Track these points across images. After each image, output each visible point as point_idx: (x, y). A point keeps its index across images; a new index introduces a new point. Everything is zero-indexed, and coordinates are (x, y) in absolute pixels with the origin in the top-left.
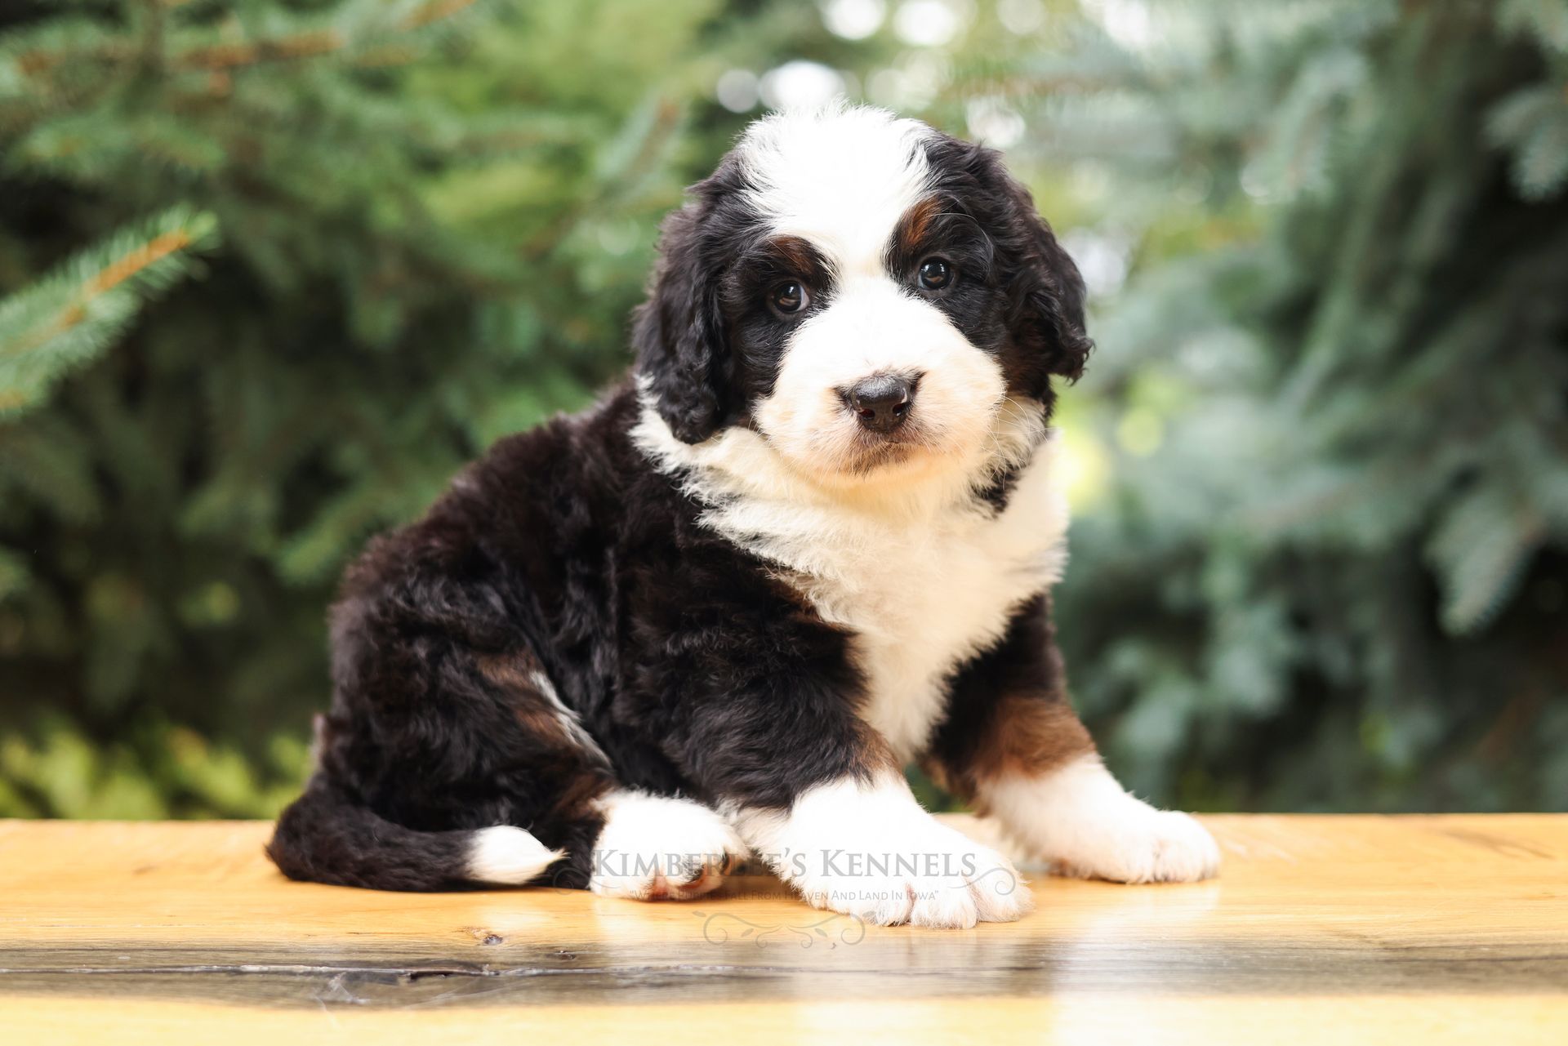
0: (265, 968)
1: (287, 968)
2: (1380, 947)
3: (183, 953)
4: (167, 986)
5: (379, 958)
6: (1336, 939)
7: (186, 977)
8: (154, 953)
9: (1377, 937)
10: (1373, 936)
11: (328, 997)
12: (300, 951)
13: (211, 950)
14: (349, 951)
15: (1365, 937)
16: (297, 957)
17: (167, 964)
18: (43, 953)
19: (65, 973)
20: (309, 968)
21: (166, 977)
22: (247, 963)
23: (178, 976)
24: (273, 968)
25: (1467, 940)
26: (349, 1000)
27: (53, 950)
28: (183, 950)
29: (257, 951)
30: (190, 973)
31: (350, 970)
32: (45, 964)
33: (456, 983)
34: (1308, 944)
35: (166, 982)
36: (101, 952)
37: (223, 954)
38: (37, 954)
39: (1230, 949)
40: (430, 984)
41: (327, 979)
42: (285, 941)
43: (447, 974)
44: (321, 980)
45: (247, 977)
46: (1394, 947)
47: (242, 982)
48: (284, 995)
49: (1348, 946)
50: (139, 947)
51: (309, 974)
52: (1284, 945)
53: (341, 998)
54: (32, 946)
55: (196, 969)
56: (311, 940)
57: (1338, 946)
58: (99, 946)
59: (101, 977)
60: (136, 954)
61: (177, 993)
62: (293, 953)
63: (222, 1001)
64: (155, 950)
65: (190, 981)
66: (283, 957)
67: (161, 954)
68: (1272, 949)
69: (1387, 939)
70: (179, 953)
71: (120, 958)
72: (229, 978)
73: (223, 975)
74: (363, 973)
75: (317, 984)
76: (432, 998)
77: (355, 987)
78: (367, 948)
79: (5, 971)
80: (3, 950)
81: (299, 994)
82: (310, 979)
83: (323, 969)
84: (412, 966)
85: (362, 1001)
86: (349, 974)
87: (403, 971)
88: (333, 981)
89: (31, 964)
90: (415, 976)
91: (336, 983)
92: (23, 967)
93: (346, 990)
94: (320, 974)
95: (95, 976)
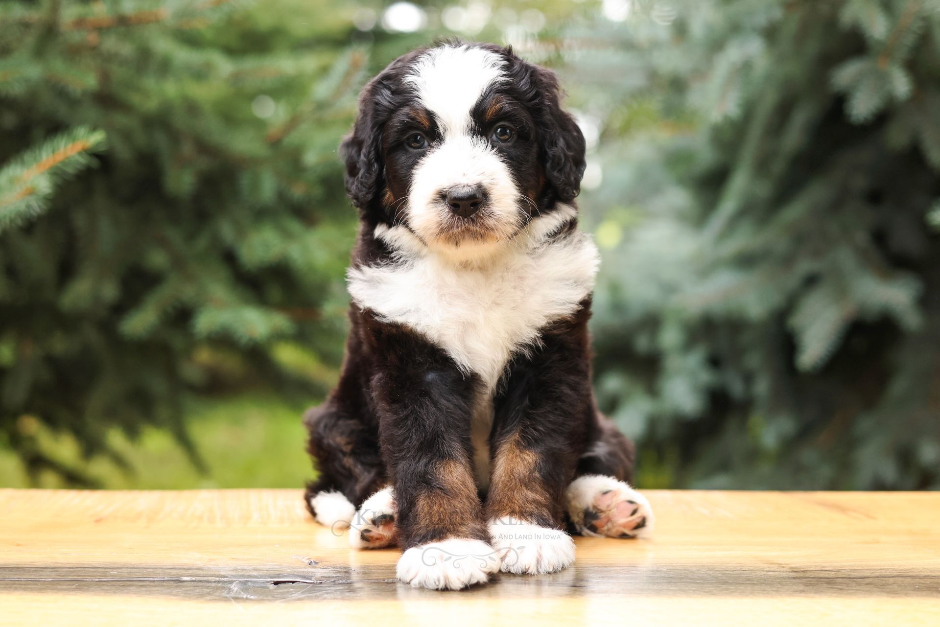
0: (194, 579)
1: (205, 578)
2: (789, 570)
3: (146, 570)
4: (143, 589)
5: (253, 573)
6: (766, 565)
7: (152, 584)
8: (129, 570)
9: (787, 564)
10: (785, 564)
11: (232, 595)
12: (210, 569)
13: (160, 568)
14: (236, 569)
15: (781, 564)
16: (209, 573)
17: (139, 576)
18: (67, 570)
19: (84, 581)
21: (141, 584)
22: (182, 576)
23: (147, 583)
24: (198, 578)
26: (245, 597)
27: (72, 568)
28: (145, 568)
29: (186, 569)
30: (154, 581)
31: (240, 580)
32: (71, 576)
33: (300, 587)
34: (752, 568)
35: (141, 586)
36: (100, 569)
37: (167, 570)
38: (64, 570)
39: (711, 570)
40: (286, 588)
41: (229, 585)
42: (200, 564)
43: (293, 582)
44: (226, 585)
45: (185, 584)
46: (796, 570)
47: (183, 586)
48: (209, 594)
49: (773, 569)
50: (120, 566)
51: (219, 582)
52: (739, 568)
53: (240, 596)
55: (156, 579)
56: (213, 563)
57: (766, 570)
58: (97, 566)
59: (105, 583)
60: (120, 570)
61: (150, 592)
62: (206, 570)
63: (176, 597)
64: (129, 568)
65: (155, 586)
66: (200, 572)
67: (134, 570)
69: (793, 566)
70: (143, 570)
71: (111, 573)
72: (175, 585)
73: (172, 582)
74: (248, 581)
75: (224, 588)
76: (290, 596)
77: (246, 589)
78: (245, 567)
79: (50, 580)
80: (44, 568)
81: (217, 594)
82: (220, 585)
83: (225, 579)
84: (273, 578)
85: (252, 597)
86: (240, 581)
87: (269, 580)
88: (232, 586)
89: (64, 576)
90: (276, 583)
91: (235, 587)
92: (59, 578)
93: (242, 591)
94: (224, 582)
95: (102, 583)
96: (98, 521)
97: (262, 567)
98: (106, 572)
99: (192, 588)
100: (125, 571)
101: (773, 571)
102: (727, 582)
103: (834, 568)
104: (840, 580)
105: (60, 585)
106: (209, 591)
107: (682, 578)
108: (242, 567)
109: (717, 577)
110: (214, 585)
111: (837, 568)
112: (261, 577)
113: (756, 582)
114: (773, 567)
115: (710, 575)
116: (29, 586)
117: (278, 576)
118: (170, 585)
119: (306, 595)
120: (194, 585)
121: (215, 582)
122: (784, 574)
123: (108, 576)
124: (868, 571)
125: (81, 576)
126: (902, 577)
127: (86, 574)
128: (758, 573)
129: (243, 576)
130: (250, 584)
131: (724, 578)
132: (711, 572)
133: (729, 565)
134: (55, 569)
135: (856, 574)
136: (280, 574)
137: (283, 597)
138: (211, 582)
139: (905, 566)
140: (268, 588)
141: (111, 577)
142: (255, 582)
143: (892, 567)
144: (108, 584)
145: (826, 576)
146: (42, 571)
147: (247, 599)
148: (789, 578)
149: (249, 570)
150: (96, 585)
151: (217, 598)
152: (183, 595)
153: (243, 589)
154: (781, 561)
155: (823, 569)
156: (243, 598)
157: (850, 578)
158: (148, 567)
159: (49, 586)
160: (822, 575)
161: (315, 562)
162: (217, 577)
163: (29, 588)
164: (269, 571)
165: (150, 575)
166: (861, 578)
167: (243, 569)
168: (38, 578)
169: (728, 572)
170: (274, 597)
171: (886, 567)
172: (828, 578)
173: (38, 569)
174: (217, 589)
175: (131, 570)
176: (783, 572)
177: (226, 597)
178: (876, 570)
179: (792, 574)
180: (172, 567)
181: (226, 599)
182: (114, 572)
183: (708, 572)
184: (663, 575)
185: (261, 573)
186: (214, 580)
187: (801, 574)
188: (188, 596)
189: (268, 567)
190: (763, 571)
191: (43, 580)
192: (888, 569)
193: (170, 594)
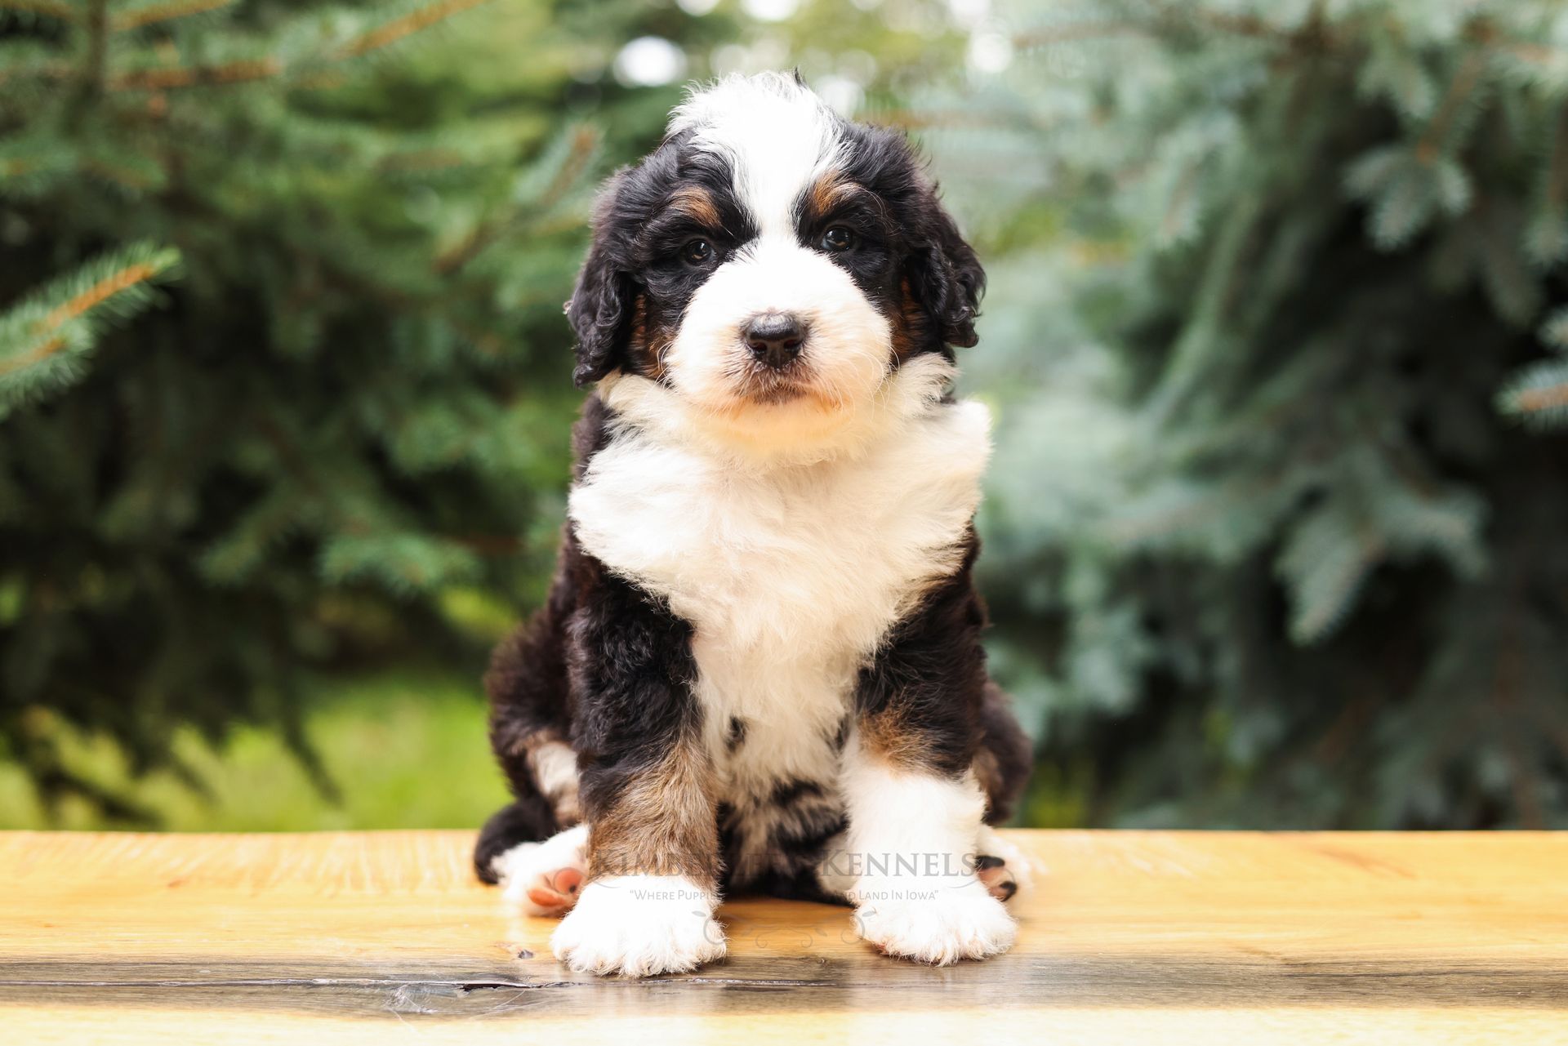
0: (335, 981)
1: (354, 981)
2: (1282, 963)
3: (257, 967)
4: (254, 998)
5: (431, 971)
6: (1245, 956)
7: (267, 990)
8: (230, 967)
9: (1280, 953)
10: (1278, 953)
11: (399, 1008)
12: (360, 966)
13: (280, 964)
14: (402, 966)
16: (359, 971)
17: (246, 978)
18: (131, 966)
19: (158, 986)
20: (373, 981)
21: (249, 990)
22: (316, 976)
23: (260, 989)
24: (341, 980)
25: (1354, 957)
26: (418, 1011)
27: (138, 964)
28: (254, 964)
29: (323, 964)
30: (271, 985)
31: (410, 982)
32: (136, 977)
33: (507, 994)
34: (1223, 960)
35: (251, 993)
36: (182, 966)
37: (290, 967)
38: (126, 968)
39: (1158, 963)
40: (484, 995)
41: (392, 992)
42: (343, 956)
43: (495, 986)
44: (387, 992)
45: (322, 989)
46: (1293, 962)
47: (319, 994)
48: (361, 1006)
49: (1255, 962)
50: (214, 961)
51: (375, 986)
52: (1202, 960)
53: (411, 1009)
54: (116, 960)
55: (273, 982)
56: (364, 955)
57: (1247, 962)
58: (178, 960)
59: (191, 989)
60: (215, 968)
61: (265, 1005)
62: (354, 967)
63: (308, 1012)
64: (229, 964)
65: (273, 994)
66: (345, 969)
67: (237, 968)
68: (1192, 965)
69: (1289, 955)
70: (252, 967)
71: (201, 971)
72: (305, 991)
73: (300, 987)
74: (423, 985)
75: (385, 996)
76: (491, 1009)
77: (420, 998)
78: (417, 962)
79: (103, 984)
80: (92, 964)
81: (373, 1006)
82: (377, 991)
83: (385, 982)
84: (463, 979)
85: (430, 1011)
86: (410, 985)
87: (455, 983)
88: (397, 993)
89: (124, 977)
90: (468, 988)
91: (402, 995)
92: (118, 980)
93: (414, 1001)
94: (384, 987)
95: (186, 989)
96: (174, 884)
97: (444, 961)
98: (193, 971)
99: (333, 997)
100: (222, 968)
101: (1256, 965)
102: (1184, 983)
103: (1353, 960)
104: (1361, 979)
105: (119, 992)
106: (360, 1001)
107: (1113, 977)
108: (412, 961)
109: (1168, 976)
110: (367, 991)
111: (1356, 960)
112: (443, 978)
113: (1230, 983)
114: (1257, 959)
115: (1157, 971)
116: (69, 995)
117: (471, 975)
118: (296, 991)
119: (517, 1007)
120: (335, 991)
121: (369, 986)
122: (1274, 970)
123: (196, 978)
124: (1406, 965)
125: (153, 977)
126: (1459, 973)
127: (161, 974)
128: (1233, 967)
129: (414, 976)
130: (425, 989)
131: (1180, 976)
132: (1159, 967)
133: (1187, 955)
134: (109, 965)
135: (1388, 969)
136: (472, 973)
137: (479, 1011)
138: (363, 987)
139: (1464, 955)
140: (456, 996)
141: (202, 979)
142: (433, 987)
143: (1444, 958)
144: (198, 990)
145: (1340, 972)
146: (89, 969)
147: (422, 1014)
148: (1282, 976)
149: (424, 966)
150: (178, 992)
151: (374, 1013)
152: (319, 1008)
153: (415, 997)
154: (1269, 948)
155: (1335, 960)
156: (415, 1013)
157: (1378, 976)
158: (260, 962)
159: (101, 993)
160: (1334, 971)
161: (528, 953)
162: (372, 978)
163: (70, 998)
164: (455, 967)
165: (264, 976)
166: (1395, 975)
167: (413, 966)
168: (83, 980)
169: (1185, 967)
170: (465, 1011)
171: (1434, 958)
172: (1343, 976)
173: (82, 966)
174: (373, 998)
175: (233, 966)
176: (1272, 965)
177: (389, 1012)
178: (1418, 962)
179: (1285, 969)
180: (298, 962)
181: (388, 1015)
182: (206, 971)
183: (1154, 966)
184: (1084, 972)
185: (443, 971)
186: (367, 984)
187: (1300, 970)
188: (326, 1009)
189: (450, 961)
190: (1241, 964)
191: (92, 983)
192: (1437, 961)
193: (298, 1006)
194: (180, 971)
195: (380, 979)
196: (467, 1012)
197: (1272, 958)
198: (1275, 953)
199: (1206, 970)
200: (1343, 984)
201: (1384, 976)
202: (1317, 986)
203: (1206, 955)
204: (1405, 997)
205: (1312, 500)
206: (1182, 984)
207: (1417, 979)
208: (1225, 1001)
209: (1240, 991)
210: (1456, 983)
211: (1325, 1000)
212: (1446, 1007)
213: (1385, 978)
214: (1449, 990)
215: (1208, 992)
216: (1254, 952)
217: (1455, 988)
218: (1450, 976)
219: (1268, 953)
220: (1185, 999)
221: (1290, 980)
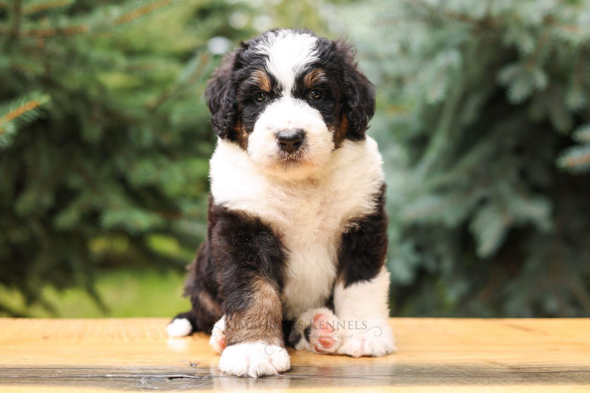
0: (114, 375)
1: (122, 376)
2: (509, 368)
3: (81, 370)
4: (80, 382)
5: (154, 372)
6: (493, 365)
7: (86, 379)
11: (142, 386)
12: (124, 369)
13: (91, 369)
14: (142, 369)
16: (124, 372)
17: (77, 374)
18: (28, 370)
19: (40, 377)
20: (130, 376)
22: (106, 373)
23: (83, 378)
24: (117, 375)
26: (151, 388)
27: (31, 368)
28: (80, 369)
29: (108, 369)
30: (87, 377)
32: (31, 374)
33: (187, 381)
34: (483, 367)
35: (79, 380)
36: (50, 369)
37: (95, 370)
38: (26, 370)
40: (178, 381)
41: (139, 380)
42: (117, 365)
43: (182, 378)
45: (109, 379)
46: (513, 368)
47: (108, 381)
48: (126, 386)
49: (498, 367)
50: (63, 367)
51: (131, 377)
52: (475, 367)
53: (147, 386)
54: (22, 367)
55: (89, 376)
56: (126, 365)
57: (494, 367)
58: (48, 367)
59: (54, 379)
60: (63, 370)
61: (86, 385)
62: (122, 370)
63: (104, 388)
64: (70, 368)
65: (89, 380)
66: (118, 371)
67: (73, 370)
68: (472, 368)
70: (79, 370)
71: (58, 372)
72: (102, 379)
73: (100, 378)
74: (151, 377)
75: (136, 381)
76: (181, 387)
77: (151, 382)
78: (148, 368)
79: (16, 376)
80: (12, 369)
81: (131, 385)
82: (132, 379)
83: (135, 376)
84: (168, 375)
85: (155, 388)
86: (146, 377)
87: (165, 376)
88: (141, 380)
89: (26, 374)
90: (171, 378)
91: (143, 381)
92: (23, 375)
93: (148, 384)
94: (135, 378)
95: (52, 378)
96: (45, 338)
97: (159, 368)
98: (54, 371)
99: (114, 382)
100: (67, 370)
101: (498, 369)
102: (470, 376)
103: (537, 366)
104: (543, 374)
105: (23, 380)
106: (125, 383)
107: (440, 374)
108: (146, 368)
109: (463, 373)
110: (128, 379)
111: (539, 366)
112: (160, 374)
113: (489, 376)
114: (498, 366)
115: (458, 371)
116: (2, 381)
117: (172, 373)
118: (98, 379)
119: (192, 386)
120: (115, 380)
121: (129, 378)
122: (506, 371)
123: (56, 374)
124: (560, 368)
125: (38, 374)
126: (582, 371)
127: (41, 373)
128: (489, 369)
129: (147, 374)
130: (152, 379)
131: (468, 373)
132: (458, 369)
134: (19, 369)
135: (553, 370)
136: (172, 372)
137: (176, 388)
138: (126, 378)
139: (582, 364)
140: (166, 381)
141: (58, 375)
142: (156, 378)
143: (574, 365)
144: (56, 379)
145: (533, 371)
146: (10, 371)
147: (152, 389)
148: (510, 373)
149: (151, 369)
150: (48, 380)
151: (132, 388)
152: (108, 386)
153: (149, 382)
155: (530, 367)
156: (149, 388)
157: (550, 373)
158: (82, 368)
159: (16, 380)
160: (531, 371)
161: (194, 364)
162: (130, 374)
164: (164, 370)
165: (84, 373)
166: (556, 372)
167: (147, 369)
168: (8, 375)
169: (469, 369)
170: (170, 388)
171: (570, 366)
172: (535, 373)
173: (8, 369)
174: (131, 382)
175: (71, 370)
176: (505, 369)
177: (138, 388)
178: (564, 367)
179: (511, 370)
180: (99, 368)
181: (138, 389)
182: (60, 371)
183: (456, 369)
184: (427, 371)
185: (160, 371)
186: (128, 377)
187: (517, 370)
188: (111, 387)
189: (163, 367)
190: (492, 368)
191: (12, 376)
192: (572, 367)
193: (99, 386)
194: (49, 371)
195: (133, 374)
196: (171, 388)
197: (504, 366)
198: (505, 364)
199: (478, 370)
200: (537, 376)
201: (552, 373)
202: (526, 377)
203: (477, 365)
204: (563, 381)
205: (483, 202)
206: (469, 376)
207: (566, 374)
208: (489, 383)
209: (494, 379)
210: (583, 375)
211: (531, 382)
212: (581, 385)
213: (553, 373)
214: (580, 377)
215: (482, 379)
216: (496, 364)
217: (583, 377)
218: (579, 372)
219: (502, 364)
220: (473, 382)
221: (514, 375)
